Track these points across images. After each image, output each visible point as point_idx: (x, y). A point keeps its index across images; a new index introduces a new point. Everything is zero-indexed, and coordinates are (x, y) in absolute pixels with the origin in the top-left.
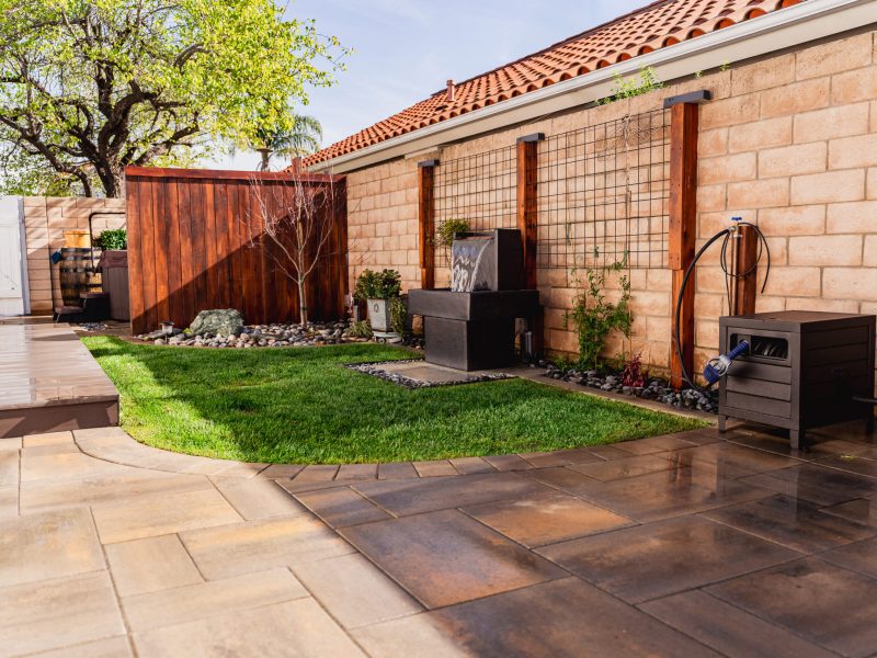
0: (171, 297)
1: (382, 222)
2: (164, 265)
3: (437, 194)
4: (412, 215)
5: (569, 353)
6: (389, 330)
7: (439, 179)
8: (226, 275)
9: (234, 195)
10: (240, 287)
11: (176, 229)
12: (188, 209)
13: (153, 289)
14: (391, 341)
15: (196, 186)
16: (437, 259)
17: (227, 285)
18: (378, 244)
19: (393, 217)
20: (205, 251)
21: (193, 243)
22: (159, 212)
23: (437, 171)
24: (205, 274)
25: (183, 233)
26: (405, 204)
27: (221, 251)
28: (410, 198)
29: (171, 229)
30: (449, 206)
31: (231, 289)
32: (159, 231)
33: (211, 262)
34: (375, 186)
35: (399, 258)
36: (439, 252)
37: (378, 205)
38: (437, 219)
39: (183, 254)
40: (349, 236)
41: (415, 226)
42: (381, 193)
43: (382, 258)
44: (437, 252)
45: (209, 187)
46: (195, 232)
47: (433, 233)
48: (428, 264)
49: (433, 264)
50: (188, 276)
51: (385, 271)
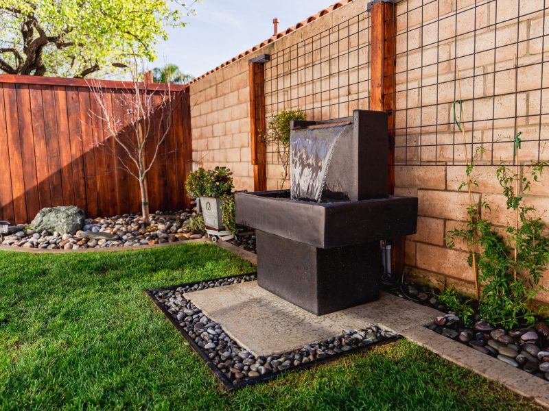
0: (26, 194)
1: (218, 123)
2: (19, 164)
3: (268, 89)
4: (244, 114)
5: (446, 276)
6: (221, 229)
7: (269, 73)
8: (81, 172)
9: (86, 101)
10: (95, 183)
11: (29, 131)
12: (41, 113)
13: (8, 186)
14: (224, 239)
15: (48, 93)
16: (269, 155)
17: (82, 182)
18: (215, 143)
19: (227, 118)
20: (59, 151)
21: (47, 144)
22: (12, 116)
23: (268, 65)
24: (60, 171)
25: (37, 135)
26: (238, 104)
27: (76, 152)
28: (242, 98)
29: (25, 131)
30: (281, 99)
31: (86, 185)
32: (13, 133)
33: (65, 161)
34: (211, 92)
35: (233, 155)
36: (272, 148)
37: (215, 109)
38: (268, 115)
39: (37, 154)
40: (193, 137)
41: (247, 124)
42: (217, 97)
43: (219, 156)
44: (269, 149)
45: (61, 94)
46: (49, 134)
47: (264, 130)
48: (260, 160)
49: (265, 161)
50: (43, 174)
51: (217, 168)
